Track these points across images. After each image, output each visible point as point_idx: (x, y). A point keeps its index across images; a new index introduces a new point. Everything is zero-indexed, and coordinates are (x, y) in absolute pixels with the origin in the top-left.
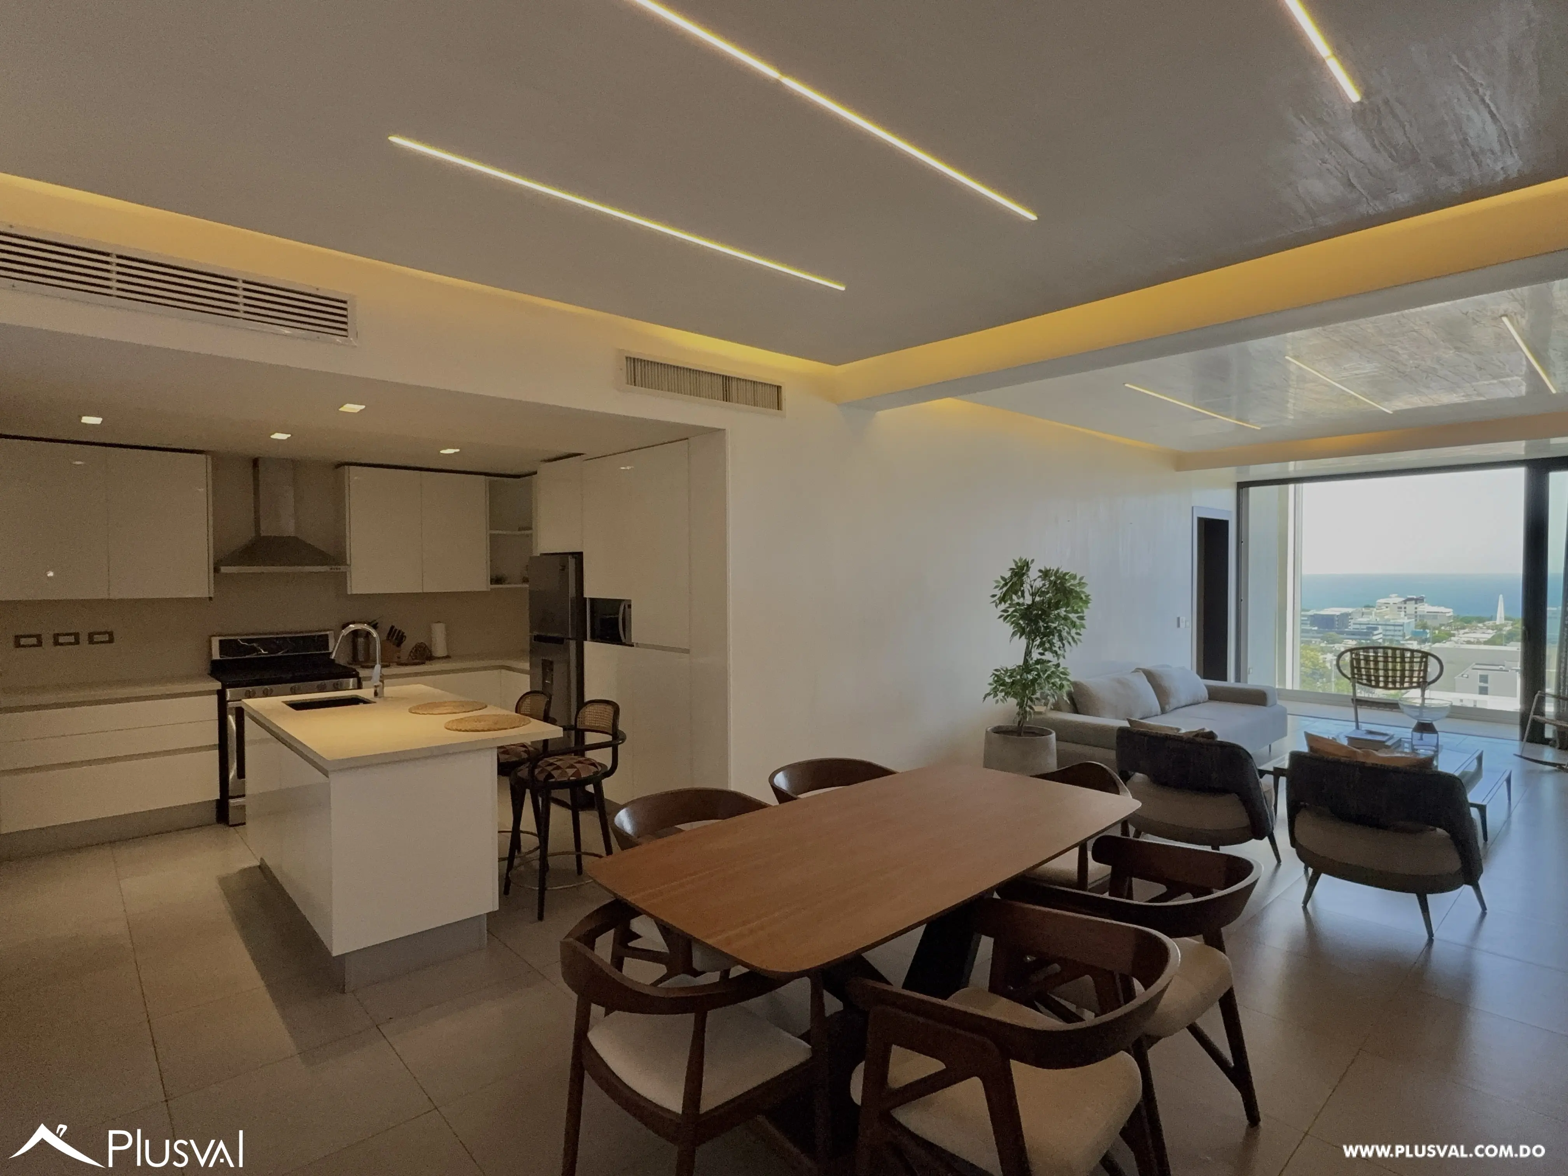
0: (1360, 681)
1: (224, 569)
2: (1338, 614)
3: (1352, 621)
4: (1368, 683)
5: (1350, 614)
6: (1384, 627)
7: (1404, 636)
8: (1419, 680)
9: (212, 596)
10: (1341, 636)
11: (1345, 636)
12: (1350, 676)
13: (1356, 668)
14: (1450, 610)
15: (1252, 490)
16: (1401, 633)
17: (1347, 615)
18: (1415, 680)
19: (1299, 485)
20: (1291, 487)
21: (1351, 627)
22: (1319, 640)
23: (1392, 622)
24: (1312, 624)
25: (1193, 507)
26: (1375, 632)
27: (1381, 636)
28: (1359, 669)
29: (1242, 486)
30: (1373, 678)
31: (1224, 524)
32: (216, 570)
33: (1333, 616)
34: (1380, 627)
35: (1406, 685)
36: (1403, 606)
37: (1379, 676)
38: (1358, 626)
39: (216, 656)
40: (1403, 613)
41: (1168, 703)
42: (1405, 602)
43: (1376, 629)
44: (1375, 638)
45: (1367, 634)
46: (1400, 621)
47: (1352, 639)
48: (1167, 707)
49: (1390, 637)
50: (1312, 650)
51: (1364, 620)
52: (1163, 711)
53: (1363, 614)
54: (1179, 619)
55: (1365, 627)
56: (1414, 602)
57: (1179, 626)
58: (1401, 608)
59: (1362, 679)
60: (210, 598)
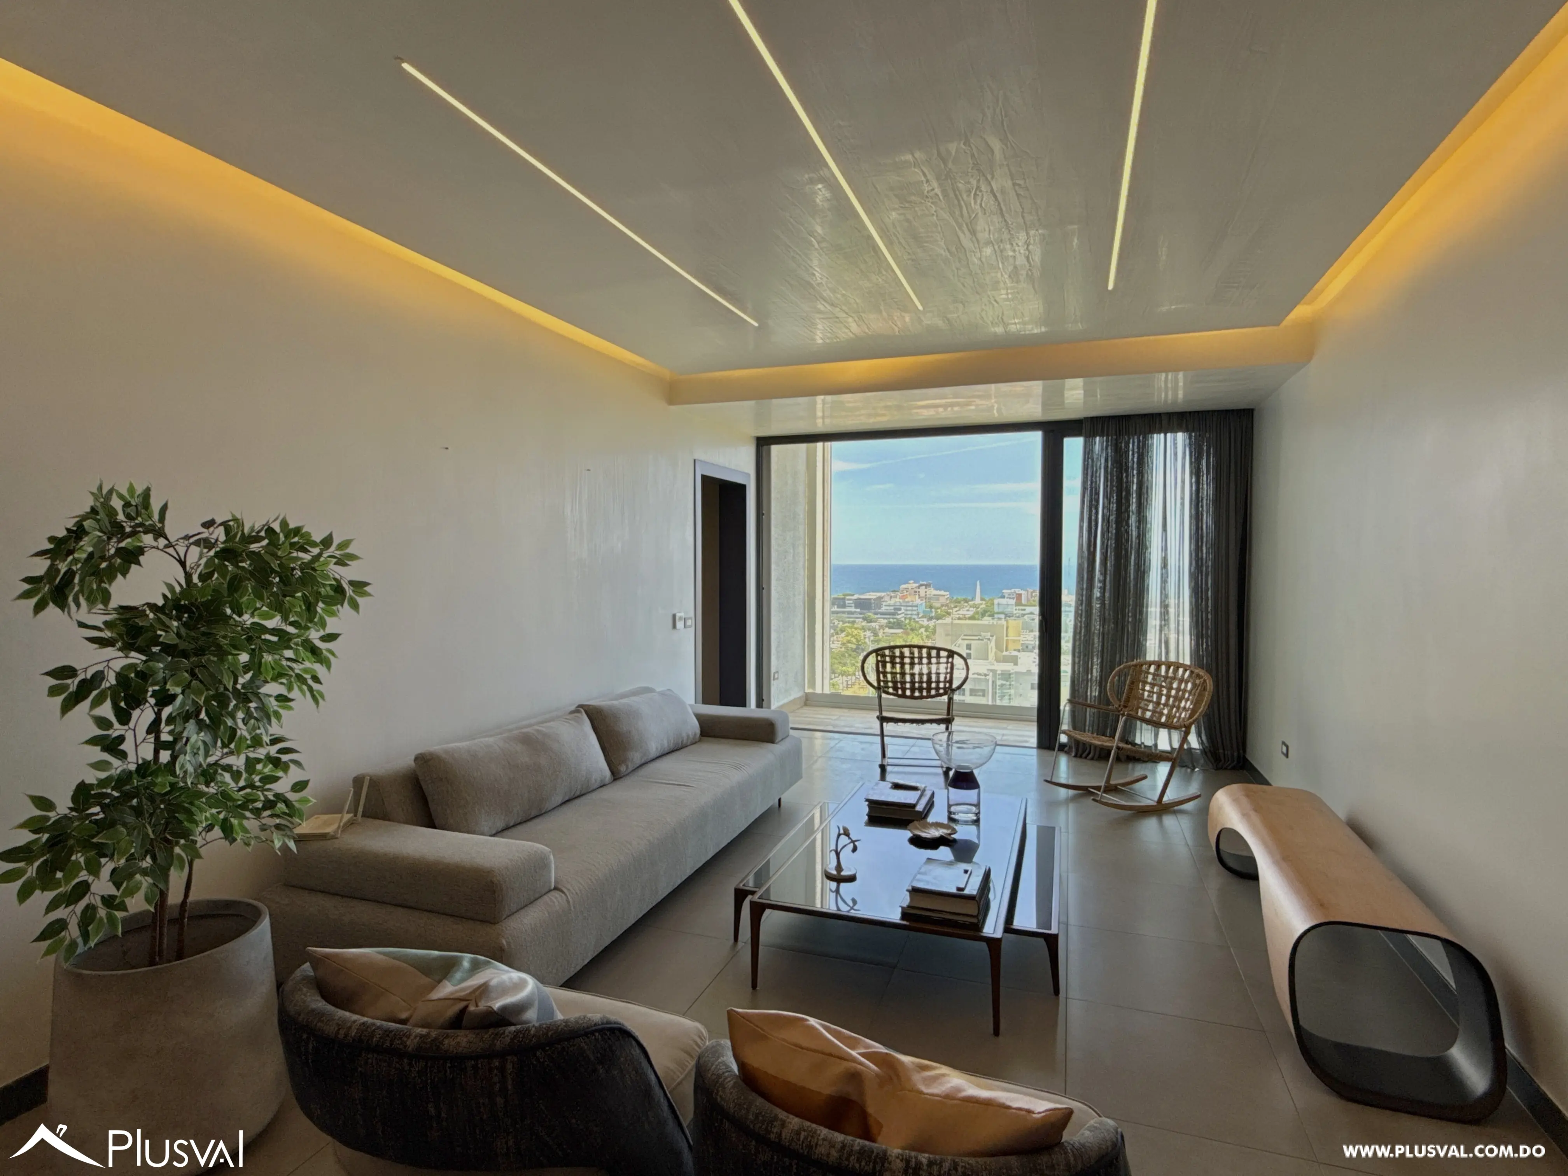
0: (886, 689)
2: (874, 597)
3: (884, 604)
4: (895, 692)
5: (882, 598)
6: (905, 608)
7: (918, 614)
8: (945, 685)
10: (876, 616)
11: (879, 616)
12: (875, 684)
13: (882, 673)
14: (947, 593)
15: (775, 449)
16: (915, 613)
17: (880, 598)
18: (941, 685)
19: (828, 444)
20: (820, 445)
21: (884, 609)
22: (861, 620)
23: (910, 604)
24: (856, 607)
25: (695, 461)
26: (899, 612)
27: (903, 615)
28: (885, 673)
29: (763, 443)
30: (899, 685)
31: (741, 489)
33: (870, 599)
34: (902, 608)
35: (933, 692)
36: (918, 590)
37: (905, 682)
38: (887, 608)
40: (917, 596)
41: (624, 761)
42: (919, 587)
43: (900, 609)
44: (898, 617)
45: (893, 614)
46: (915, 603)
47: (884, 618)
48: (623, 768)
49: (909, 616)
50: (856, 629)
51: (892, 602)
52: (616, 776)
53: (891, 597)
54: (674, 616)
55: (892, 608)
56: (924, 587)
57: (674, 626)
58: (915, 592)
59: (888, 687)
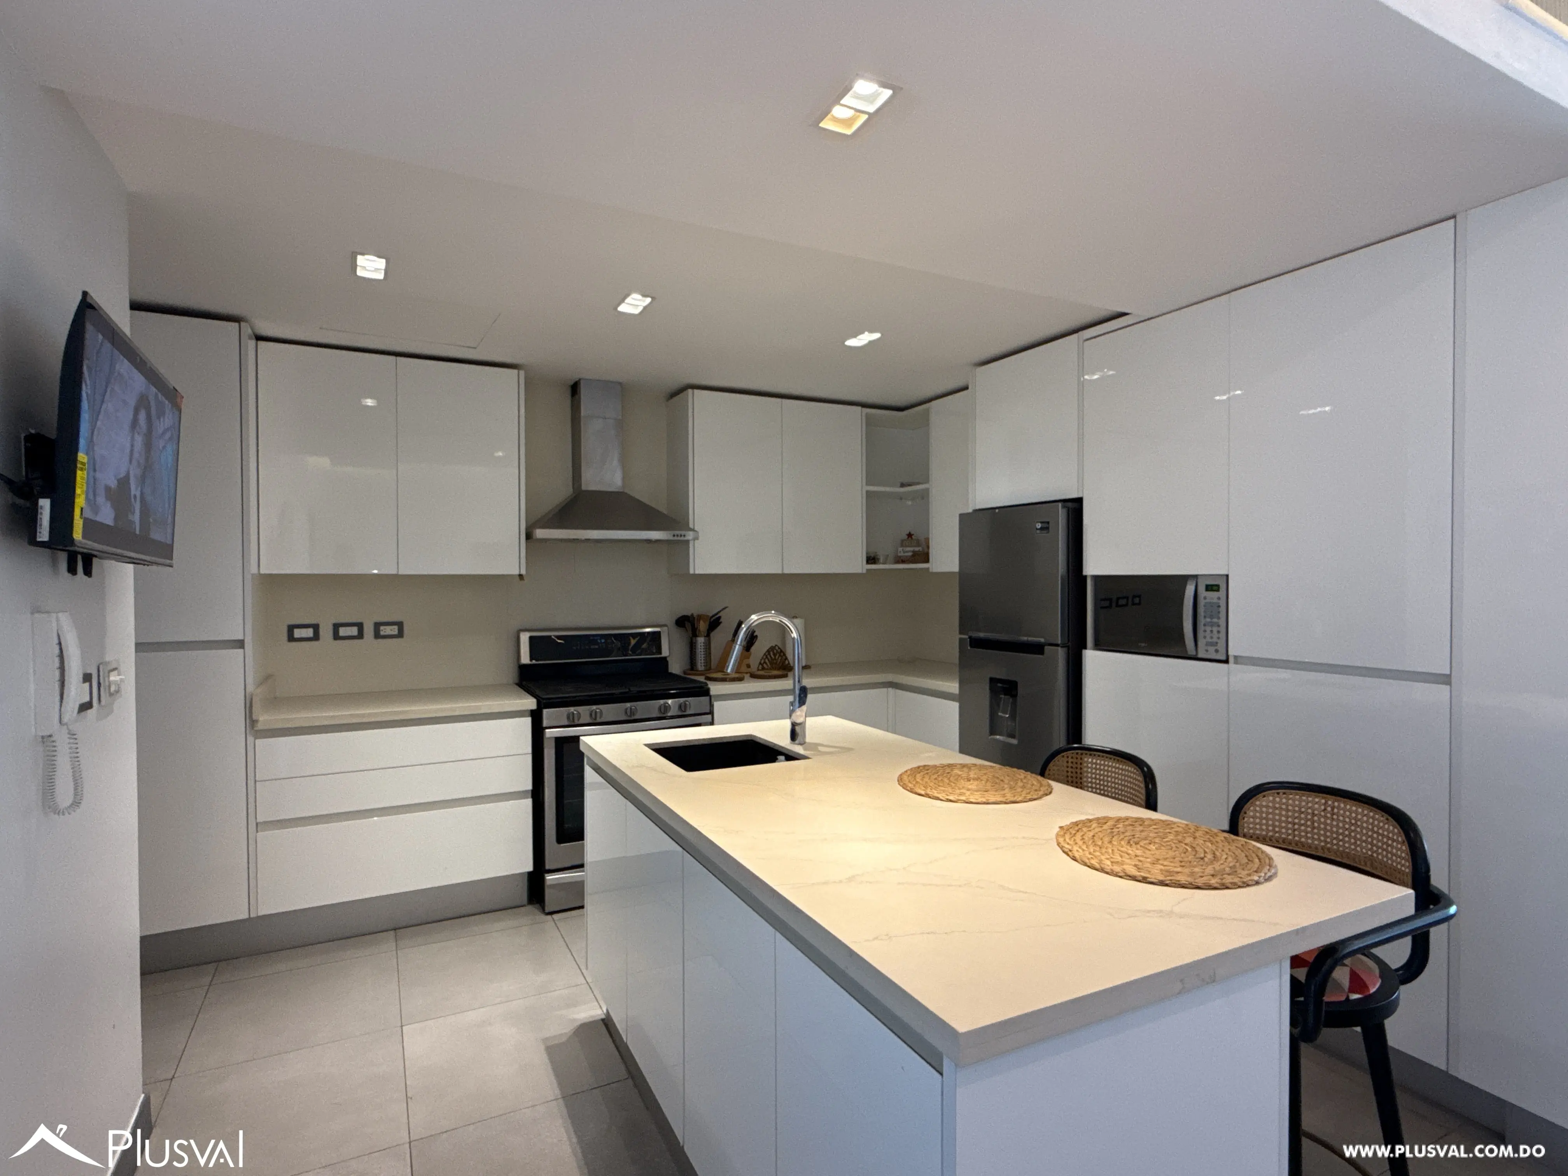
1: (540, 533)
9: (523, 572)
32: (529, 536)
39: (525, 659)
60: (521, 576)
